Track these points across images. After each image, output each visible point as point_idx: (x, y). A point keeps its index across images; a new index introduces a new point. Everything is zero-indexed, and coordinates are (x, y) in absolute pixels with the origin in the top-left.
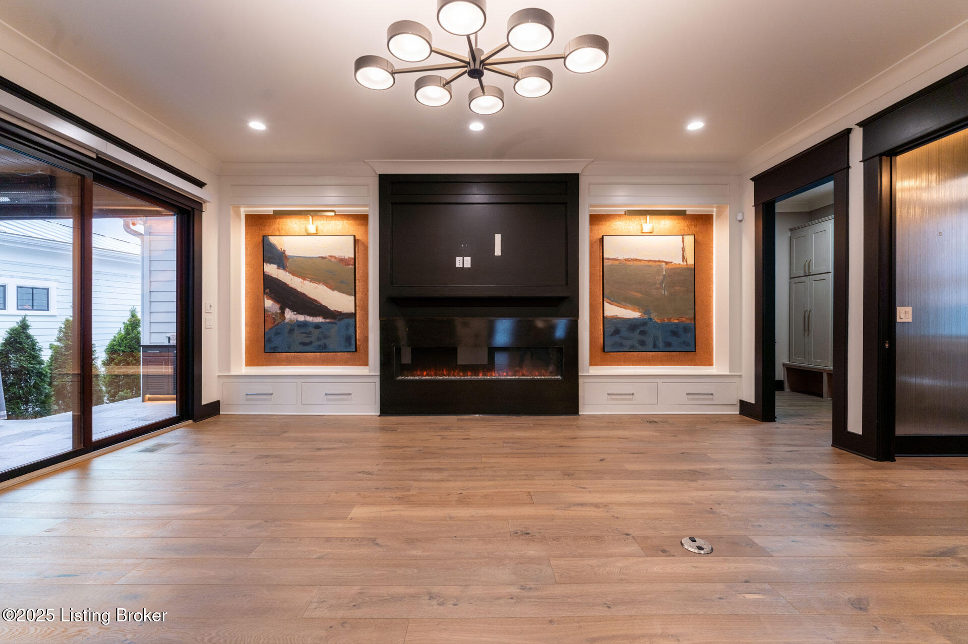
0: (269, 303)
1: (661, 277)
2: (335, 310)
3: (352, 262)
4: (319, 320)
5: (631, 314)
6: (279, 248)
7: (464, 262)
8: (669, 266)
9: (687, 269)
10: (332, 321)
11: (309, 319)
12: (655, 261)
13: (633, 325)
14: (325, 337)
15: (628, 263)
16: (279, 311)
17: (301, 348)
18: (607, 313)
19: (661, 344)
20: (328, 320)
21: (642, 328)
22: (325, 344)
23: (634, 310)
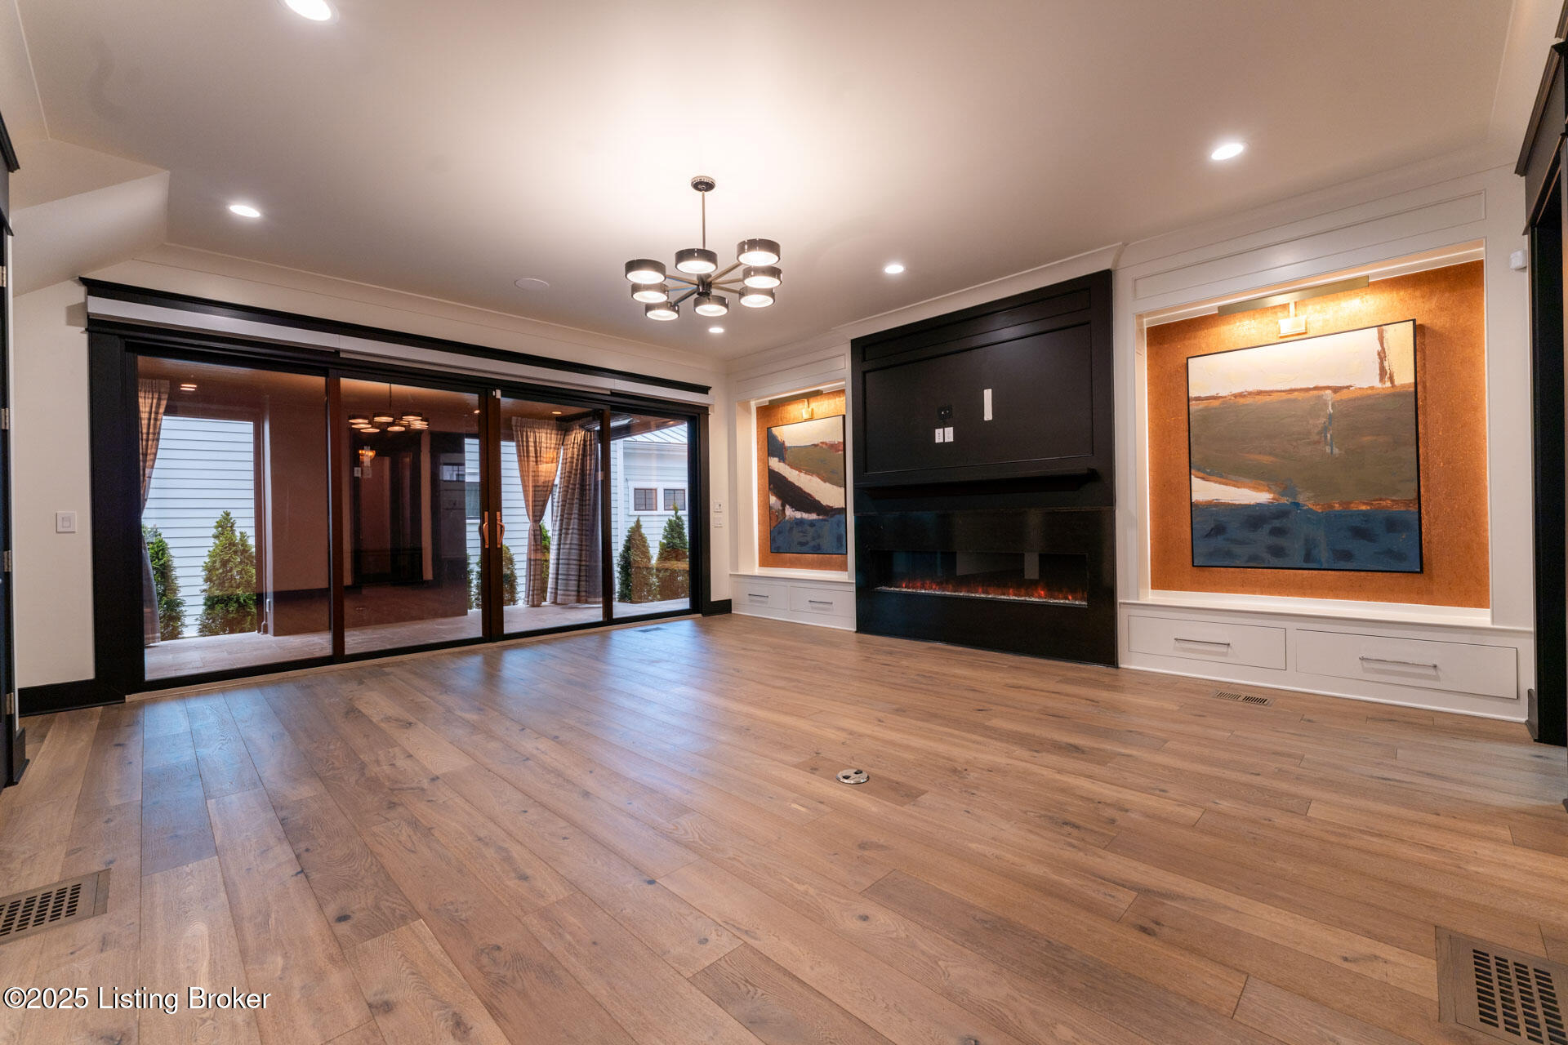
0: (773, 499)
1: (1323, 420)
2: (827, 506)
3: (841, 447)
4: (813, 516)
5: (1263, 497)
6: (779, 438)
7: (945, 435)
8: (1343, 395)
9: (1397, 395)
10: (825, 517)
11: (805, 516)
12: (1308, 390)
13: (1253, 517)
14: (819, 537)
15: (1242, 401)
16: (781, 508)
17: (799, 548)
18: (1196, 497)
19: (1323, 554)
20: (821, 517)
21: (1277, 523)
22: (819, 545)
23: (1255, 488)
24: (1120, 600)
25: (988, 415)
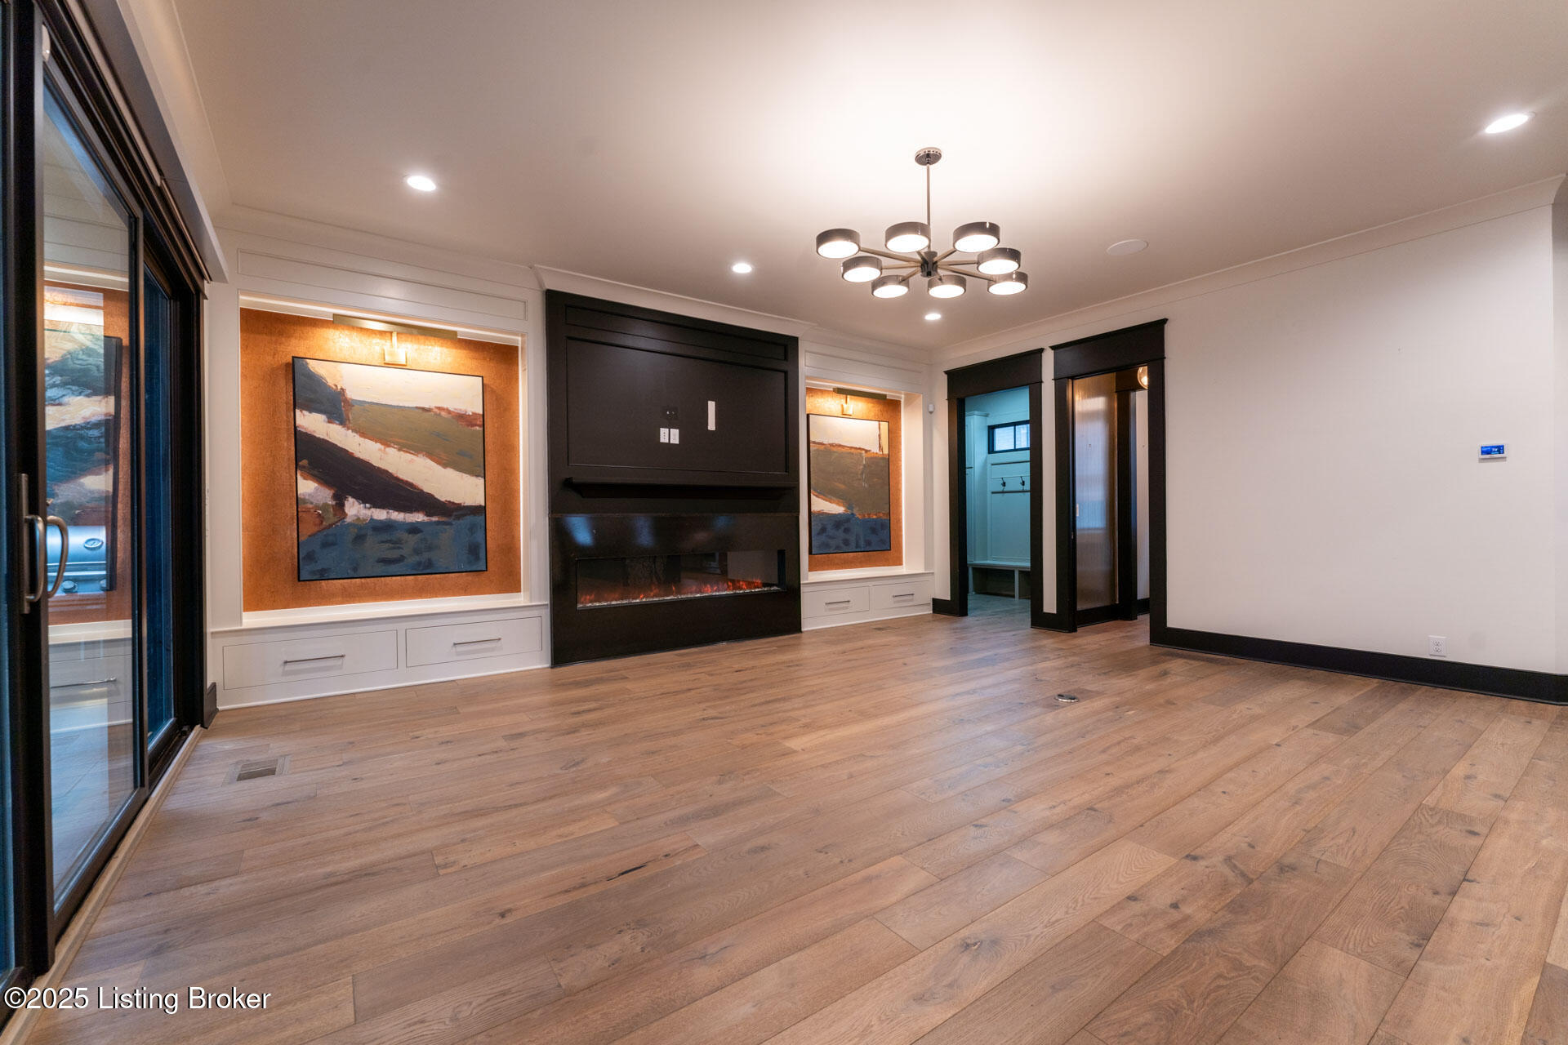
0: (307, 487)
1: (862, 467)
2: (449, 502)
3: (479, 422)
4: (419, 517)
5: (836, 509)
6: (331, 383)
7: (670, 436)
8: (868, 455)
9: (883, 459)
10: (444, 519)
11: (397, 516)
12: (856, 448)
13: (838, 522)
14: (430, 548)
15: (832, 448)
16: (331, 502)
17: (380, 569)
18: (814, 508)
19: (862, 543)
20: (435, 519)
21: (846, 525)
22: (429, 560)
23: (838, 504)
24: (802, 582)
25: (712, 426)
